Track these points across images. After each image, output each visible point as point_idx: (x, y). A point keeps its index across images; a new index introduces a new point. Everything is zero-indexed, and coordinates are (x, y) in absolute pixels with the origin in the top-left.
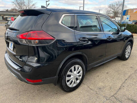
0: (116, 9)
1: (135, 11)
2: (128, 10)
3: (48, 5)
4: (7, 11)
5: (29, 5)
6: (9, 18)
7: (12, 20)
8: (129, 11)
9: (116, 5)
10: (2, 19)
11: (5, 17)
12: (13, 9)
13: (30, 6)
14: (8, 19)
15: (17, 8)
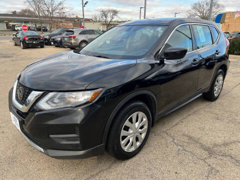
0: (205, 12)
1: (237, 16)
2: (225, 14)
3: (86, 4)
4: (14, 13)
5: (52, 5)
6: (19, 27)
7: (25, 30)
8: (227, 16)
9: (205, 6)
10: (6, 28)
11: (11, 24)
12: (25, 11)
13: (54, 6)
14: (16, 29)
15: (32, 9)
